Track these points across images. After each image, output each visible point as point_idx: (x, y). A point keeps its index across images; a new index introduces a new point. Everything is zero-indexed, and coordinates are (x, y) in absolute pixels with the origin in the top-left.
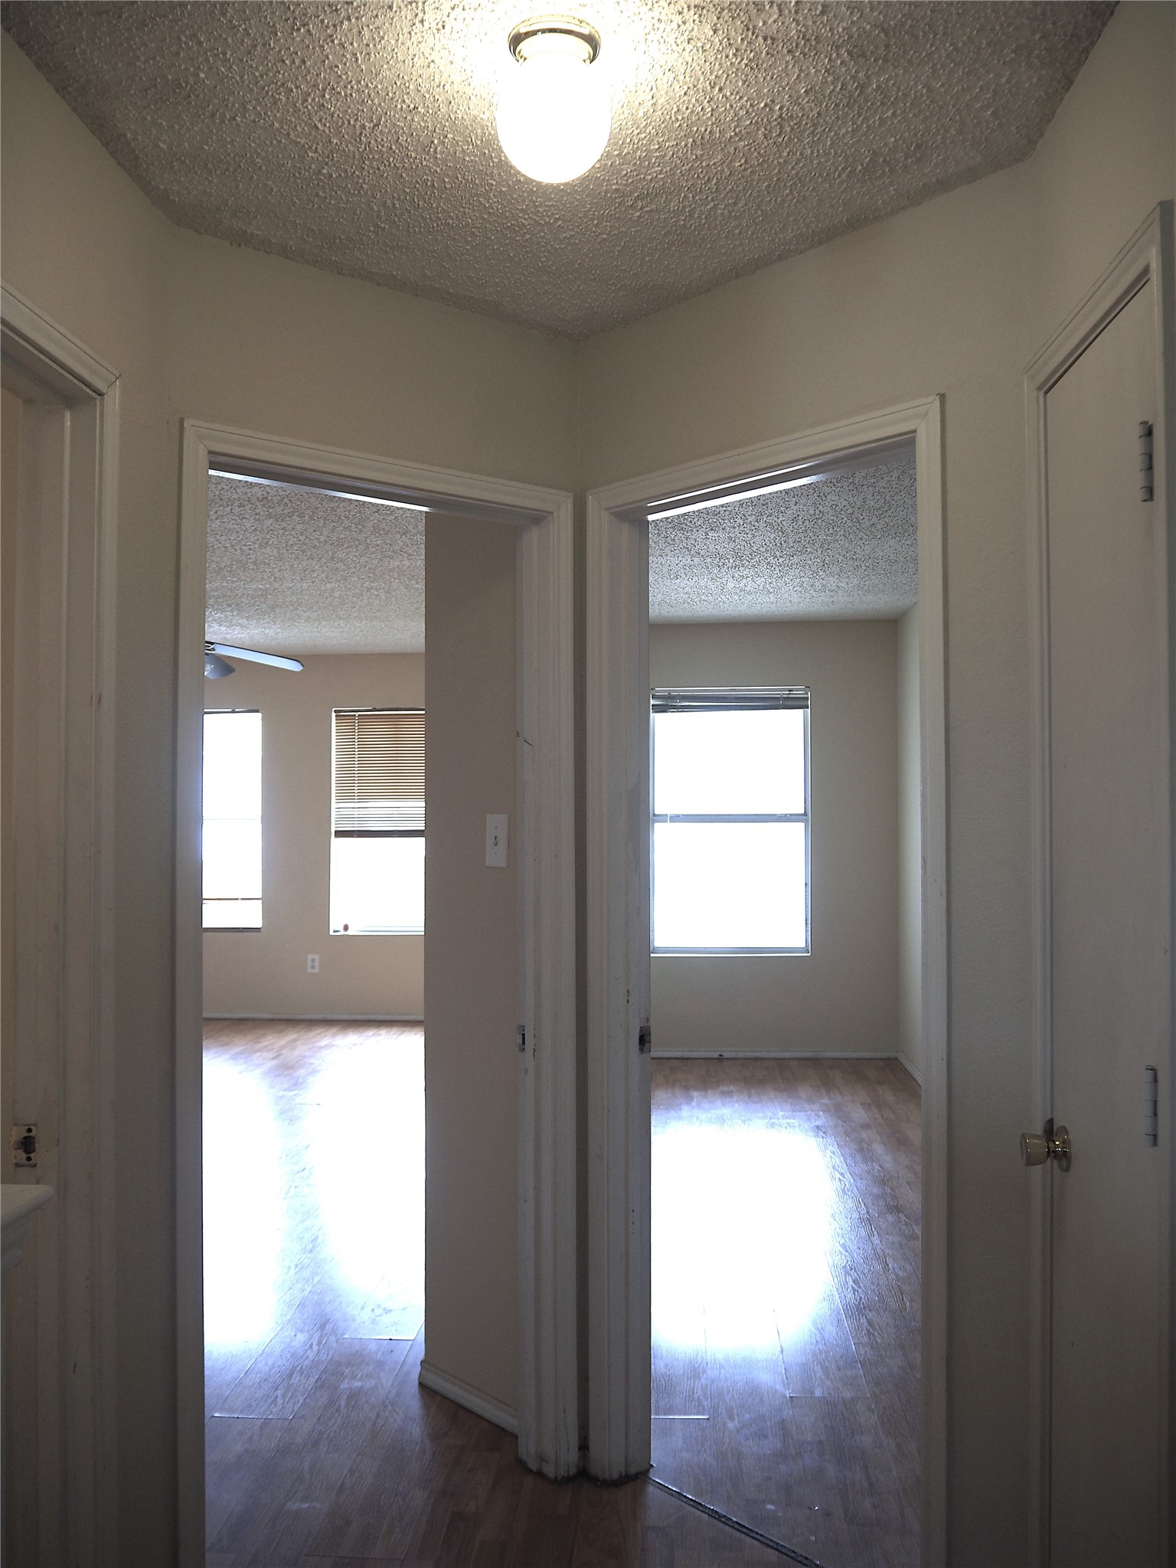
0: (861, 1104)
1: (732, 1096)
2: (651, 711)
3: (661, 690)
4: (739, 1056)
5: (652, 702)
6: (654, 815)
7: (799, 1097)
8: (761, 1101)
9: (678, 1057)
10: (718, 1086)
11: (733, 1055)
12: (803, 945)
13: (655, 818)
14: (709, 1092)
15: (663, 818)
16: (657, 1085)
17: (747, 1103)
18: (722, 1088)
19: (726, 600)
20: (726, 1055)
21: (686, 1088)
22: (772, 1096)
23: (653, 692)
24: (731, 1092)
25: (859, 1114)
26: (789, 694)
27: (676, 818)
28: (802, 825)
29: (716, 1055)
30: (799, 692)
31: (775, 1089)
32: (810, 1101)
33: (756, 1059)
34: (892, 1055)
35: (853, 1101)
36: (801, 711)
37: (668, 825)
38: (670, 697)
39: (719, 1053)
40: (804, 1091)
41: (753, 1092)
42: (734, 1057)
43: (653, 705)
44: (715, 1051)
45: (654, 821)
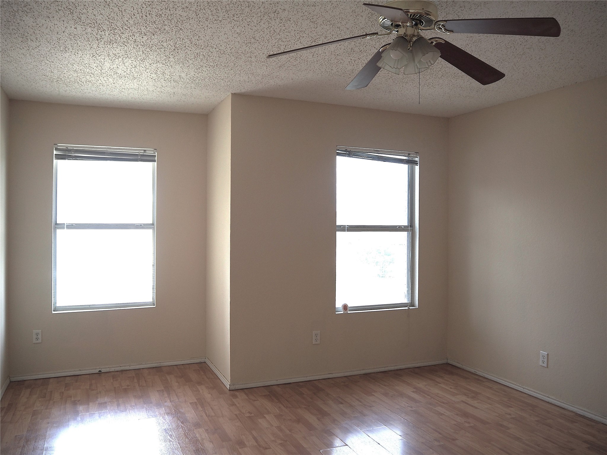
0: (190, 403)
1: (106, 407)
2: (54, 158)
3: (61, 145)
4: (111, 371)
5: (55, 152)
6: (56, 224)
7: (151, 403)
8: (125, 410)
9: (72, 375)
10: (97, 398)
11: (108, 370)
12: (151, 300)
13: (56, 226)
14: (91, 404)
15: (61, 226)
16: (54, 402)
17: (116, 412)
18: (100, 400)
19: (104, 82)
20: (103, 370)
21: (75, 403)
22: (134, 404)
23: (56, 146)
24: (106, 403)
25: (191, 414)
26: (144, 153)
27: (71, 226)
28: (151, 231)
29: (97, 371)
30: (150, 152)
31: (135, 397)
32: (159, 405)
33: (122, 371)
34: (202, 360)
35: (186, 401)
36: (151, 164)
37: (65, 231)
38: (67, 150)
39: (99, 370)
40: (154, 396)
41: (121, 400)
42: (108, 371)
43: (55, 155)
44: (96, 369)
45: (55, 229)
